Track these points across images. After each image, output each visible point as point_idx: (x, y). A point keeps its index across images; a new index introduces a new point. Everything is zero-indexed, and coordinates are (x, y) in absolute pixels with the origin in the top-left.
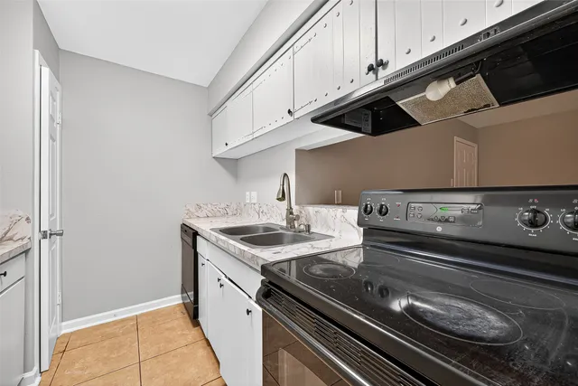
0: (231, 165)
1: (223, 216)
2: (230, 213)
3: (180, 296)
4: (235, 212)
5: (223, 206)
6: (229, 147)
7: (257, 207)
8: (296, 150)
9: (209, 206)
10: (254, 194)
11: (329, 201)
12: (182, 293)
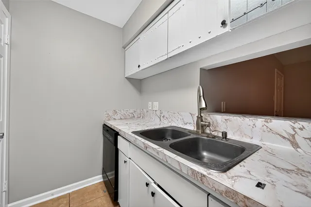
0: (137, 83)
1: (131, 118)
2: (136, 117)
3: (101, 176)
4: (139, 116)
5: (132, 111)
6: (141, 68)
7: (158, 113)
8: (201, 69)
9: (122, 111)
10: (156, 104)
11: (218, 111)
12: (103, 174)
